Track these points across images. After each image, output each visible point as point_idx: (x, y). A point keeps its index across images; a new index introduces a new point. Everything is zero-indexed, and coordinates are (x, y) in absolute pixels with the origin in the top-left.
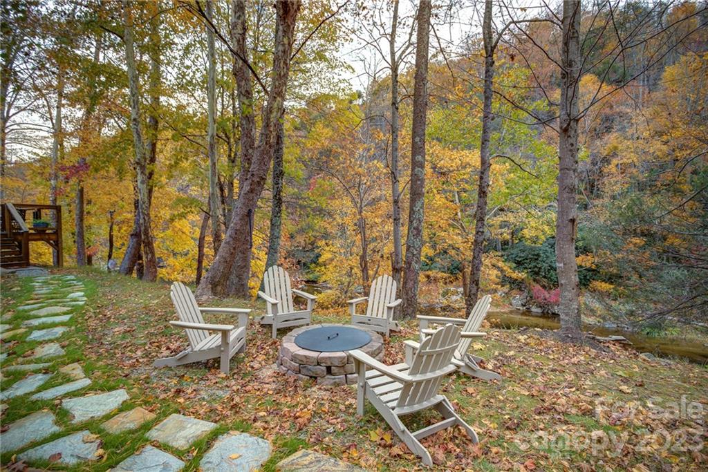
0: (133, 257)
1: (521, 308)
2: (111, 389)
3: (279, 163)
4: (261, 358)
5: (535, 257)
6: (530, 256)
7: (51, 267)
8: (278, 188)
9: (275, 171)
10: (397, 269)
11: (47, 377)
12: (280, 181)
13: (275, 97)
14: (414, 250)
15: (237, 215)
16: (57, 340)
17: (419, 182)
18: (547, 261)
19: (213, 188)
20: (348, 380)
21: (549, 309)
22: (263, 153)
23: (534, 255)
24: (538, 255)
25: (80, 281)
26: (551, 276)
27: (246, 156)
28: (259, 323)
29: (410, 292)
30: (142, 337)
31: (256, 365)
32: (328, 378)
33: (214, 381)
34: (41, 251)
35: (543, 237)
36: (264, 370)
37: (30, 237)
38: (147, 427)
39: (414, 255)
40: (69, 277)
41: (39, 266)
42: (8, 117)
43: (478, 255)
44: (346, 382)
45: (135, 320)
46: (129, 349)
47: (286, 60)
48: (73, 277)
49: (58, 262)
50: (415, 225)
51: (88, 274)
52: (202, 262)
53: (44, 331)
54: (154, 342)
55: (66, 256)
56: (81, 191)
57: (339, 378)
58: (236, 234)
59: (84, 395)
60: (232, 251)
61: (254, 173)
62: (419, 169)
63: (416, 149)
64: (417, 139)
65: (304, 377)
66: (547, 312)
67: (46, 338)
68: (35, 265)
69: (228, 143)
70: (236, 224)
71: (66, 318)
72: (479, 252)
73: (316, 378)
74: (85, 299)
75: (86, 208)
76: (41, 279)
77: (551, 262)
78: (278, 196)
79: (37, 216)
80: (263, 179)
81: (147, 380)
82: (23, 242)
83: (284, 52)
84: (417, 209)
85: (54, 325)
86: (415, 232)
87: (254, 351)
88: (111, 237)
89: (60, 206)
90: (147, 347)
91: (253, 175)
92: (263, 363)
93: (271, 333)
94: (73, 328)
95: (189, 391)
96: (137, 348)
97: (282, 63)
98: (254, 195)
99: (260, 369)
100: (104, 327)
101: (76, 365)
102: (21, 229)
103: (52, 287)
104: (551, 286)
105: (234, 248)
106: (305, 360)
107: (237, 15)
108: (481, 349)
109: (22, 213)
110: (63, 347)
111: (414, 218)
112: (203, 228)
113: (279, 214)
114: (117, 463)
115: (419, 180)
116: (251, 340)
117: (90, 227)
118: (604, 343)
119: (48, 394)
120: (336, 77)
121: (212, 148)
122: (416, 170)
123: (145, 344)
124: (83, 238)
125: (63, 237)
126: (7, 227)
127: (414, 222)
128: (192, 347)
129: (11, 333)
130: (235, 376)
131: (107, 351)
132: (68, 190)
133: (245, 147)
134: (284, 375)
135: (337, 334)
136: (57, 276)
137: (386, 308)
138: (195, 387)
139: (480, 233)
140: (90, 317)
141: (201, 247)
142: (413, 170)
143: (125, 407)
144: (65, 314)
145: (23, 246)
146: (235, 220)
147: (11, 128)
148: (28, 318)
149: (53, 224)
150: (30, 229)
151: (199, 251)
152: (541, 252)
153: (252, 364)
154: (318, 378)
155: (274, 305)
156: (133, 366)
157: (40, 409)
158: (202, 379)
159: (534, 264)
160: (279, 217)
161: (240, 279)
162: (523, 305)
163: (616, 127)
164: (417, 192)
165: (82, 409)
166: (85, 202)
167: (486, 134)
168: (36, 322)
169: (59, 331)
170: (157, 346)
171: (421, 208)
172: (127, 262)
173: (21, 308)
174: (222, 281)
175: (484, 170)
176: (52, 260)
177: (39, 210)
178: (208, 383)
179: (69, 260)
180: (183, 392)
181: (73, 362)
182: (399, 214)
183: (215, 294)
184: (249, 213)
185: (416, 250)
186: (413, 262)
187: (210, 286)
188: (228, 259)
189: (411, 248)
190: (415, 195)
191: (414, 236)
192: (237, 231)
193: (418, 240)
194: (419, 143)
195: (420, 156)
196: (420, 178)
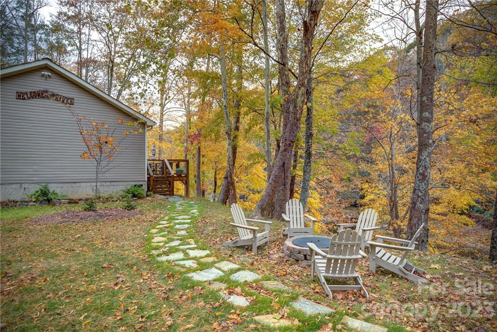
0: (225, 192)
2: (204, 250)
3: (309, 128)
4: (276, 250)
7: (184, 197)
8: (308, 145)
9: (306, 133)
11: (181, 242)
12: (310, 141)
13: (300, 88)
14: (419, 193)
15: (276, 166)
16: (185, 229)
17: (425, 135)
25: (196, 205)
29: (413, 227)
30: (220, 233)
31: (271, 252)
32: (305, 262)
33: (248, 255)
34: (179, 186)
36: (275, 255)
37: (175, 179)
38: (214, 262)
40: (191, 202)
41: (178, 195)
42: (165, 105)
45: (219, 225)
46: (214, 237)
47: (307, 62)
48: (193, 202)
49: (187, 194)
50: (421, 171)
51: (201, 202)
53: (181, 226)
54: (225, 236)
55: (191, 190)
56: (199, 148)
57: (310, 262)
58: (276, 178)
59: (194, 250)
61: (287, 138)
62: (426, 123)
63: (423, 107)
65: (293, 259)
67: (181, 228)
68: (176, 195)
70: (275, 172)
71: (189, 221)
73: (298, 261)
74: (198, 213)
75: (202, 160)
76: (179, 203)
79: (178, 166)
80: (293, 142)
81: (219, 249)
82: (171, 182)
83: (305, 57)
84: (423, 158)
85: (184, 223)
86: (421, 177)
87: (273, 246)
88: (215, 178)
89: (188, 160)
90: (222, 238)
94: (192, 225)
95: (235, 257)
96: (217, 237)
97: (304, 64)
98: (287, 152)
99: (273, 254)
100: (205, 227)
101: (192, 239)
102: (170, 174)
103: (184, 207)
105: (275, 187)
106: (294, 250)
107: (281, 33)
108: (436, 268)
109: (171, 164)
110: (187, 233)
111: (421, 165)
113: (309, 164)
114: (203, 270)
115: (425, 133)
117: (204, 173)
119: (181, 247)
120: (368, 48)
122: (423, 125)
123: (221, 236)
124: (200, 180)
125: (190, 178)
126: (165, 173)
127: (421, 168)
128: (240, 237)
129: (168, 225)
131: (204, 236)
132: (192, 148)
134: (283, 258)
135: (319, 241)
136: (186, 201)
138: (239, 256)
140: (199, 222)
143: (207, 256)
144: (189, 219)
145: (171, 184)
146: (275, 169)
147: (167, 111)
148: (174, 219)
149: (185, 171)
150: (175, 174)
154: (300, 261)
155: (289, 222)
156: (214, 244)
157: (179, 251)
158: (243, 254)
160: (309, 166)
161: (281, 208)
164: (424, 144)
165: (192, 253)
166: (201, 156)
168: (177, 221)
169: (186, 226)
170: (227, 238)
171: (427, 156)
172: (222, 196)
173: (171, 215)
176: (184, 194)
177: (179, 162)
178: (245, 255)
179: (193, 193)
180: (233, 256)
181: (191, 238)
183: (263, 215)
184: (283, 165)
185: (421, 192)
186: (418, 203)
187: (260, 210)
188: (271, 194)
189: (417, 191)
190: (422, 146)
191: (419, 180)
192: (276, 176)
193: (423, 184)
194: (426, 101)
195: (427, 113)
196: (427, 131)
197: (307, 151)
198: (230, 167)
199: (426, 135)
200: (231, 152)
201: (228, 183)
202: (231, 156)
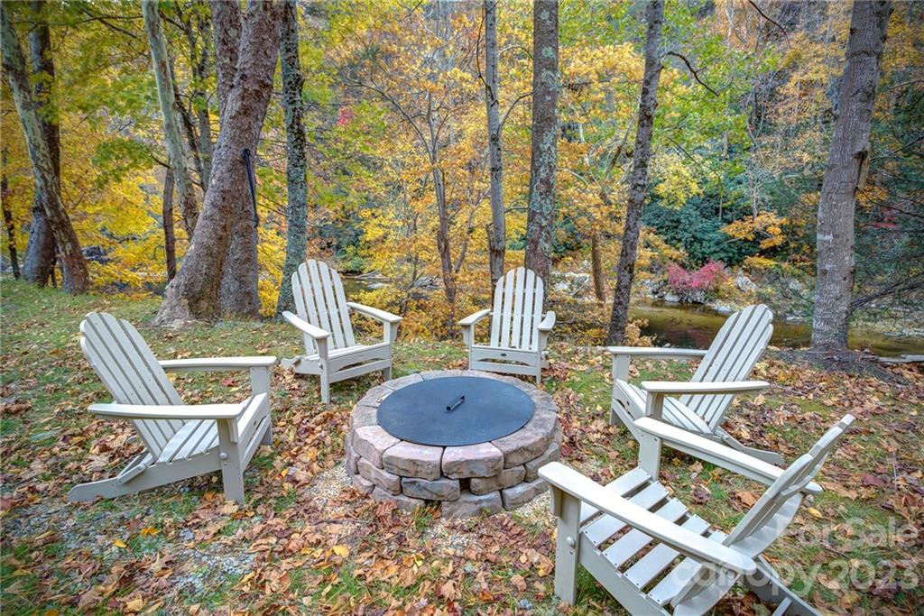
0: (43, 249)
1: (651, 296)
3: (292, 62)
4: (309, 454)
5: (675, 225)
6: (667, 223)
8: (294, 110)
9: (285, 77)
10: (497, 251)
12: (298, 98)
14: (543, 220)
15: (221, 162)
17: (548, 98)
18: (691, 229)
19: (168, 114)
20: (507, 502)
21: (689, 297)
22: (259, 28)
23: (672, 221)
24: (678, 221)
26: (695, 250)
27: (225, 44)
28: (291, 371)
30: (47, 423)
31: (302, 476)
32: (465, 502)
33: (212, 529)
35: (682, 197)
36: (320, 485)
39: (542, 228)
43: (635, 224)
44: (504, 505)
45: (32, 382)
46: (14, 457)
50: (543, 175)
52: (173, 251)
54: (74, 435)
57: (488, 500)
58: (223, 199)
60: (220, 233)
61: (246, 73)
62: (549, 72)
63: (542, 34)
64: (545, 15)
65: (413, 501)
66: (686, 300)
69: (188, 32)
70: (220, 180)
72: (637, 220)
73: (439, 503)
77: (696, 231)
78: (296, 127)
80: (266, 86)
81: (51, 547)
84: (546, 147)
86: (543, 188)
87: (291, 438)
90: (56, 450)
91: (243, 77)
92: (315, 467)
93: (319, 391)
95: (156, 566)
96: (34, 455)
98: (251, 119)
99: (310, 483)
104: (694, 265)
105: (224, 228)
106: (412, 469)
111: (542, 163)
112: (168, 194)
113: (301, 162)
115: (549, 93)
116: (281, 412)
118: (892, 368)
121: (153, 31)
122: (543, 75)
123: (54, 440)
127: (541, 170)
128: (153, 454)
130: (261, 509)
133: (222, 23)
134: (367, 497)
135: (463, 398)
137: (536, 333)
138: (169, 551)
139: (639, 188)
141: (167, 226)
142: (536, 75)
146: (217, 172)
151: (166, 233)
152: (682, 217)
153: (292, 471)
154: (444, 503)
155: (321, 341)
158: (185, 525)
159: (673, 234)
160: (302, 167)
161: (242, 282)
162: (655, 293)
163: (803, 21)
164: (546, 116)
167: (658, 10)
170: (81, 444)
172: (35, 259)
174: (208, 290)
175: (651, 77)
178: (200, 534)
180: (142, 571)
182: (499, 160)
183: (198, 316)
184: (244, 158)
185: (546, 219)
186: (541, 240)
187: (186, 301)
188: (215, 250)
189: (538, 217)
190: (542, 121)
191: (541, 194)
192: (224, 194)
193: (548, 202)
194: (548, 22)
195: (550, 48)
196: (551, 89)
197: (292, 127)
198: (43, 177)
199: (550, 98)
200: (39, 132)
201: (48, 223)
202: (42, 144)
